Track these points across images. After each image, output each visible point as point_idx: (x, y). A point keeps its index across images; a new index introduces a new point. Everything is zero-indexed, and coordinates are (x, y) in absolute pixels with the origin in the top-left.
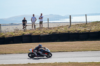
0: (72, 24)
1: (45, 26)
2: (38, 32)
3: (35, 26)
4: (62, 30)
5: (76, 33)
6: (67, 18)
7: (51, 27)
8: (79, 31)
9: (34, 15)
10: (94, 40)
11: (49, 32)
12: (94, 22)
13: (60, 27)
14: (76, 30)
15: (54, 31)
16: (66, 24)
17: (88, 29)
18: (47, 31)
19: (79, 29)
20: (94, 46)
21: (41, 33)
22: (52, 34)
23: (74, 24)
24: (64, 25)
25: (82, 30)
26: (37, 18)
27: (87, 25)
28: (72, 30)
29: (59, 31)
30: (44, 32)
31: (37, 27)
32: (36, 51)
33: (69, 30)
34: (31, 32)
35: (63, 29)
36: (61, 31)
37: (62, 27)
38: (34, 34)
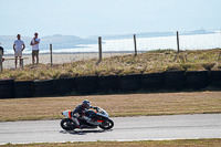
0: (103, 56)
1: (44, 60)
2: (28, 74)
3: (21, 60)
4: (82, 70)
5: (112, 76)
6: (92, 42)
7: (58, 62)
8: (120, 71)
9: (19, 36)
10: (152, 92)
11: (53, 74)
12: (151, 52)
13: (78, 62)
14: (113, 70)
15: (64, 72)
16: (91, 57)
17: (138, 68)
18: (48, 72)
19: (120, 68)
20: (153, 104)
21: (35, 75)
22: (60, 79)
23: (109, 55)
24: (86, 57)
25: (127, 68)
26: (27, 44)
27: (136, 59)
28: (103, 69)
29: (75, 71)
30: (42, 74)
31: (25, 63)
32: (77, 115)
33: (98, 69)
34: (13, 73)
35: (84, 67)
36: (80, 72)
37: (83, 62)
38: (19, 79)
